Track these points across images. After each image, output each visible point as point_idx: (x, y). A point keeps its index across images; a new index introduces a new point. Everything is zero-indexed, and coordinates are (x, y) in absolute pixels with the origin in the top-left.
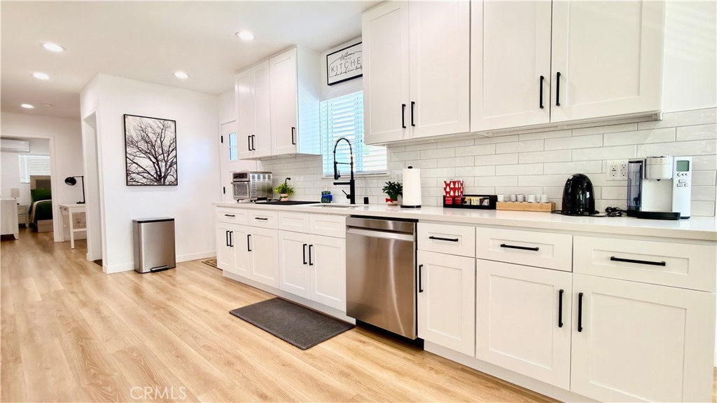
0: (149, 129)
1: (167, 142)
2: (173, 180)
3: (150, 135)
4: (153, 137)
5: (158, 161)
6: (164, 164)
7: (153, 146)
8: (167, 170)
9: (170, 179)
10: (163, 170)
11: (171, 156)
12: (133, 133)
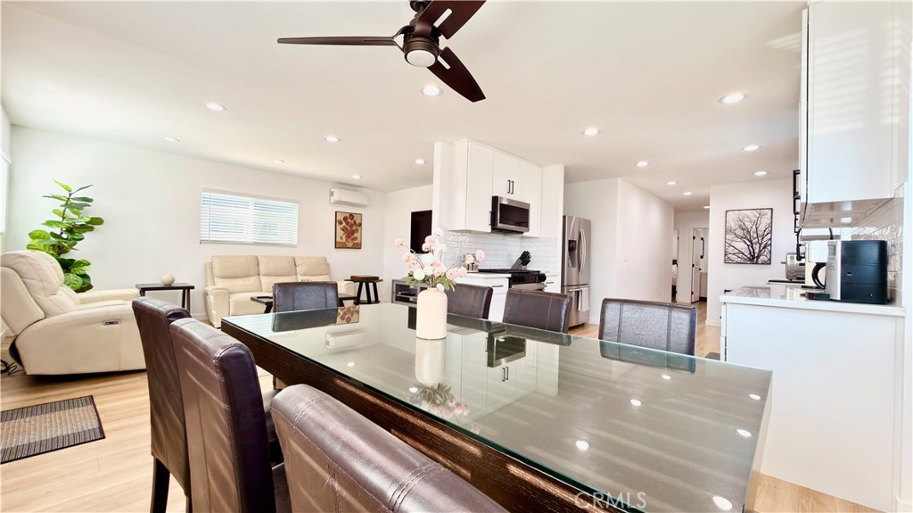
0: (746, 219)
1: (762, 228)
2: (766, 259)
3: (747, 224)
4: (748, 225)
5: (752, 244)
6: (758, 246)
7: (748, 232)
8: (760, 251)
9: (762, 258)
10: (757, 251)
11: (765, 239)
12: (732, 224)
